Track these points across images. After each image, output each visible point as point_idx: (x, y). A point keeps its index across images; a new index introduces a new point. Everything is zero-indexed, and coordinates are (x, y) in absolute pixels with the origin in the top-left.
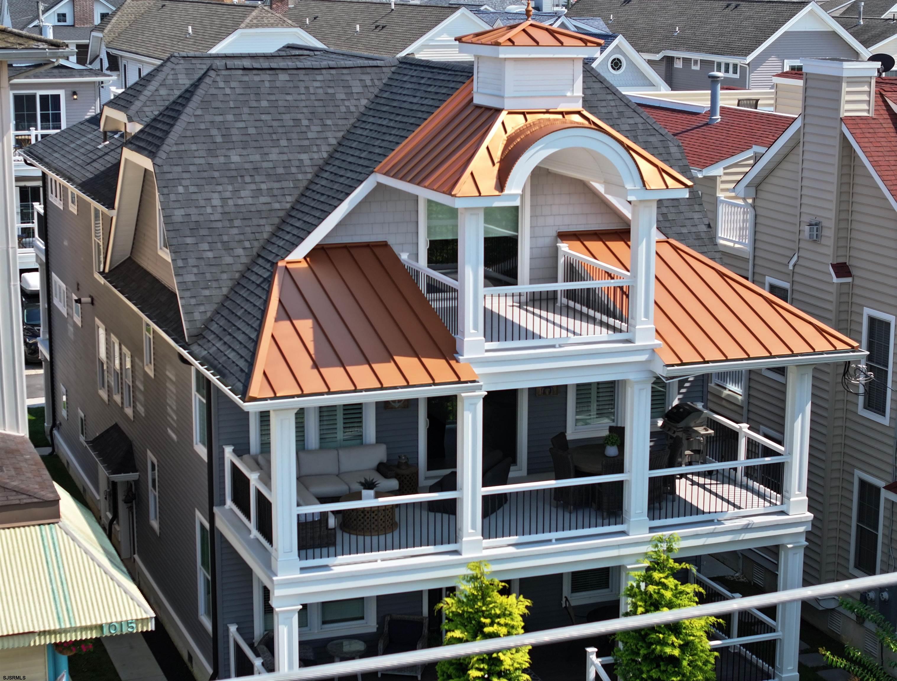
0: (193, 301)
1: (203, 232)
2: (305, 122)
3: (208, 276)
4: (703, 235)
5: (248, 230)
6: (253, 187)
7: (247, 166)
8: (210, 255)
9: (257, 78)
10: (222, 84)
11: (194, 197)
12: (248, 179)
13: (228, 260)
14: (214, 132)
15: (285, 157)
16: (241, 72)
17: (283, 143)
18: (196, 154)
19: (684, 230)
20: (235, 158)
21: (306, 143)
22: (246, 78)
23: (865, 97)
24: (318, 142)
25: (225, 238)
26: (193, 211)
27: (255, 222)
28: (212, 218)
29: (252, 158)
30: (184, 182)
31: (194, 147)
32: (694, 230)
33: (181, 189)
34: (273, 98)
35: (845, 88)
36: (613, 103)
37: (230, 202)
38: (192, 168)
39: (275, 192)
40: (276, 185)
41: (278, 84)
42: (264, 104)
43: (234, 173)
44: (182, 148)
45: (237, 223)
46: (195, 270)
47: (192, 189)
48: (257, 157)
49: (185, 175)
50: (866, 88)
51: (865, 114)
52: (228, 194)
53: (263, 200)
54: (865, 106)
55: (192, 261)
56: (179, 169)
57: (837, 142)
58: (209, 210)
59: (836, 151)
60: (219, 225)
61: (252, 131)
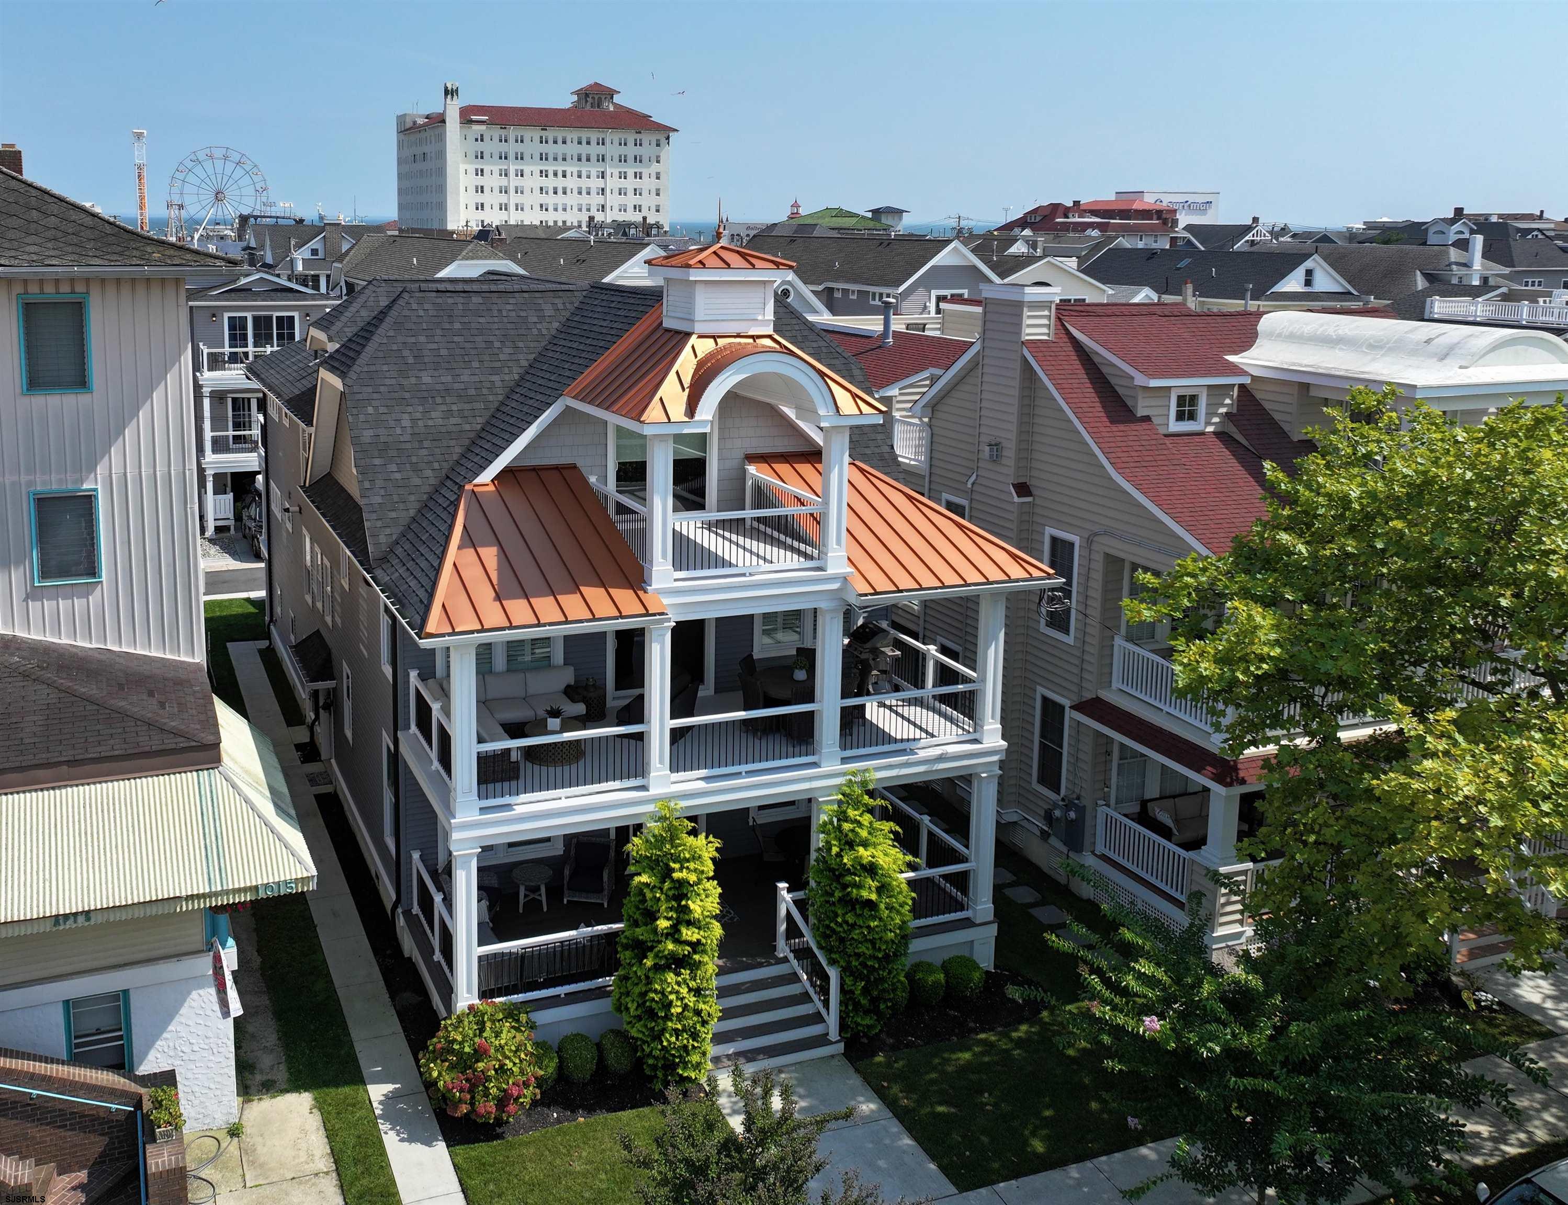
0: (379, 524)
1: (392, 453)
2: (497, 344)
3: (396, 498)
4: (886, 456)
5: (438, 451)
6: (444, 408)
7: (438, 387)
8: (398, 476)
9: (450, 301)
10: (415, 306)
11: (384, 417)
13: (417, 481)
14: (406, 353)
15: (476, 379)
16: (434, 294)
17: (475, 364)
18: (387, 375)
19: (868, 451)
20: (426, 379)
21: (498, 364)
22: (439, 301)
23: (1045, 322)
24: (510, 364)
25: (414, 459)
26: (382, 431)
27: (445, 443)
28: (402, 439)
29: (443, 379)
30: (375, 403)
31: (385, 368)
32: (877, 450)
33: (370, 410)
34: (466, 320)
35: (1026, 312)
36: (797, 328)
37: (420, 423)
38: (382, 389)
39: (466, 414)
40: (467, 406)
41: (471, 307)
42: (457, 326)
43: (425, 394)
44: (373, 368)
45: (426, 444)
46: (382, 492)
47: (382, 410)
48: (449, 379)
49: (375, 396)
50: (1046, 313)
51: (1045, 338)
52: (418, 415)
53: (453, 421)
54: (1045, 330)
55: (379, 483)
56: (370, 389)
57: (1018, 365)
58: (399, 431)
59: (1017, 374)
60: (408, 446)
61: (444, 352)
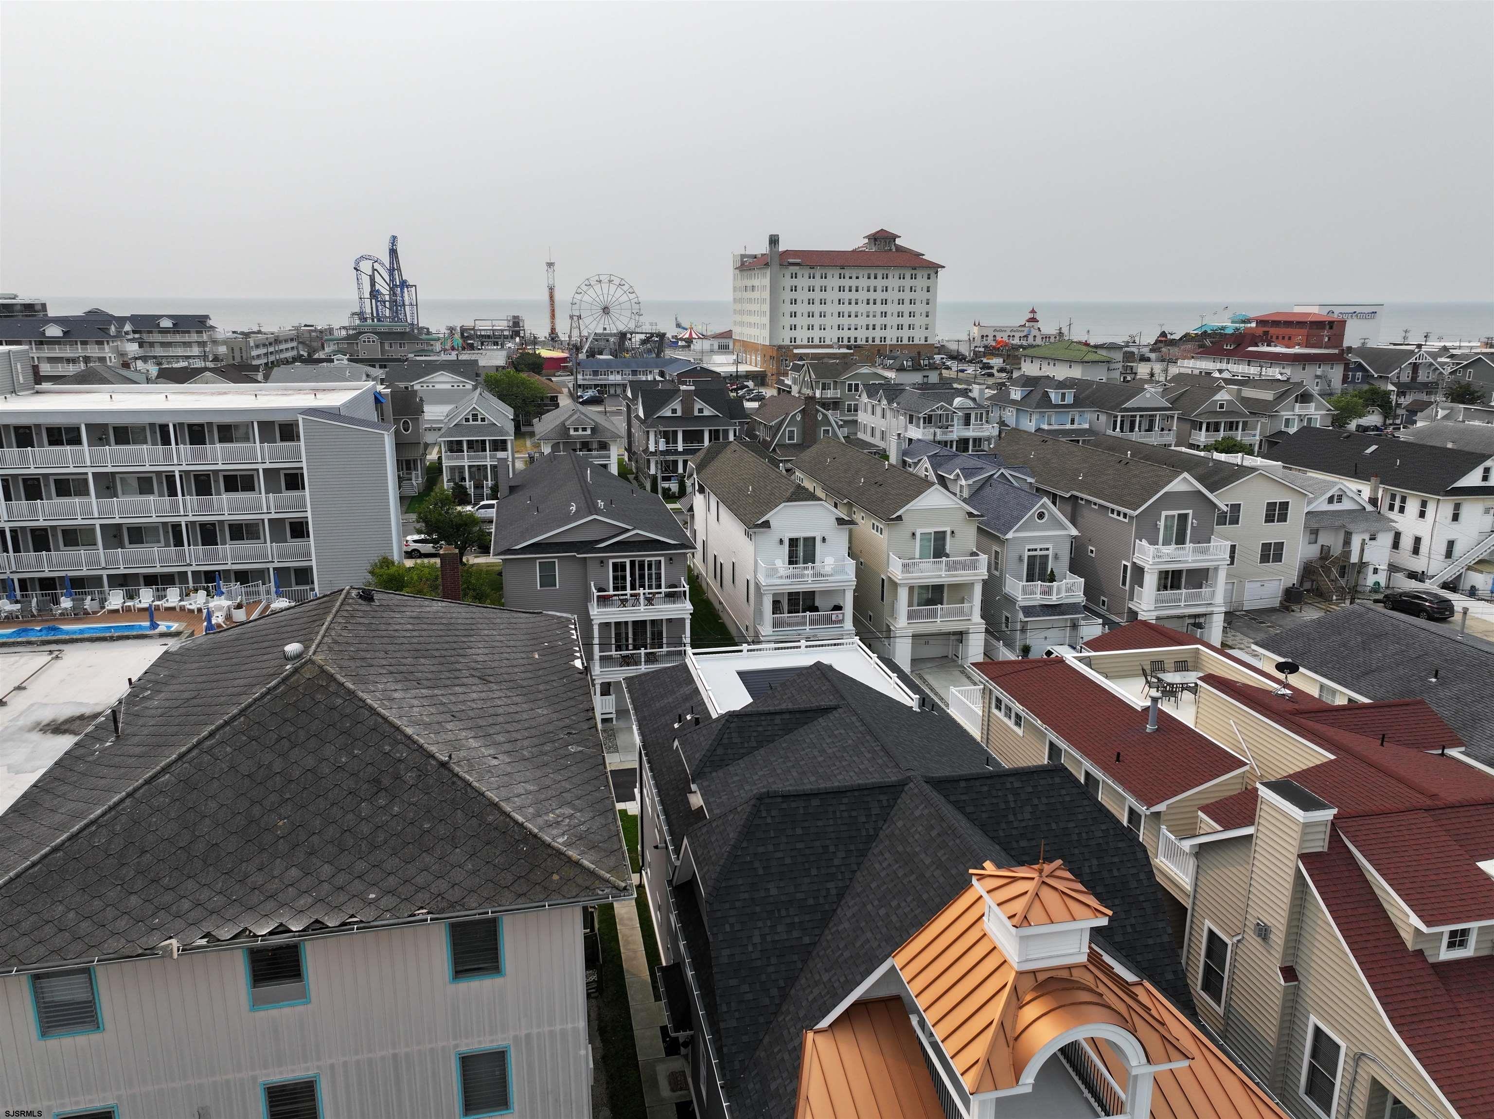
1: (745, 973)
6: (788, 921)
7: (783, 899)
9: (794, 805)
10: (764, 814)
11: (738, 935)
12: (783, 913)
14: (757, 864)
15: (815, 887)
16: (780, 800)
17: (814, 872)
18: (742, 889)
20: (774, 891)
21: (833, 870)
22: (784, 806)
24: (843, 869)
25: (763, 977)
26: (737, 950)
27: (789, 958)
28: (754, 956)
29: (787, 890)
30: (731, 920)
31: (740, 882)
33: (728, 928)
34: (806, 824)
37: (769, 938)
38: (738, 904)
39: (806, 925)
40: (807, 918)
41: (811, 810)
42: (799, 831)
43: (772, 907)
44: (730, 883)
45: (774, 960)
46: (737, 1016)
47: (737, 927)
48: (792, 889)
49: (732, 913)
52: (767, 930)
53: (796, 934)
56: (727, 906)
58: (750, 949)
60: (758, 963)
61: (788, 861)
